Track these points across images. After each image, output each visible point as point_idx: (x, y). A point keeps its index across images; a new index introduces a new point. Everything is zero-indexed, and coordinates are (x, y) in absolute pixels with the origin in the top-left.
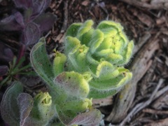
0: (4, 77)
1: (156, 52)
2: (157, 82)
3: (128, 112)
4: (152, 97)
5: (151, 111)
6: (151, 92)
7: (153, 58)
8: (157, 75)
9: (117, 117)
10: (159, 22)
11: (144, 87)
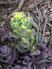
0: (14, 48)
1: (30, 14)
2: (36, 17)
3: (39, 27)
4: (39, 20)
5: (42, 22)
6: (38, 20)
7: (31, 15)
8: (35, 16)
9: (38, 30)
10: (24, 9)
11: (36, 21)
